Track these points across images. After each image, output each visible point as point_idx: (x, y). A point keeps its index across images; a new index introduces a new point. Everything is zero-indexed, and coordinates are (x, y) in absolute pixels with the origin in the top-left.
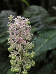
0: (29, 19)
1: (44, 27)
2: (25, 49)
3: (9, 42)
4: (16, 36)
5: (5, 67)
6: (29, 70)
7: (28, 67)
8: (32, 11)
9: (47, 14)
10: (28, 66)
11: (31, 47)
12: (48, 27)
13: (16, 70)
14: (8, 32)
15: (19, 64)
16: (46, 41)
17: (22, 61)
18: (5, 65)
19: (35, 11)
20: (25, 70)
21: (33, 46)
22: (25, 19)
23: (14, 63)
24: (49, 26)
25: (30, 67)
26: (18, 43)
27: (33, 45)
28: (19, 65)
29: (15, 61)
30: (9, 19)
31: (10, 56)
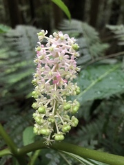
0: (75, 40)
1: (91, 60)
2: (62, 95)
3: (34, 80)
4: (49, 69)
5: (19, 124)
6: (67, 133)
7: (65, 128)
8: (72, 29)
9: (97, 37)
10: (66, 126)
11: (75, 93)
12: (97, 59)
13: (44, 131)
14: (35, 61)
15: (51, 121)
16: (93, 83)
17: (56, 116)
18: (19, 121)
19: (76, 29)
20: (59, 133)
21: (78, 91)
22: (69, 39)
23: (40, 118)
24: (100, 58)
25: (69, 127)
26: (52, 83)
27: (78, 88)
28: (49, 123)
29: (43, 116)
30: (39, 37)
31: (34, 105)
